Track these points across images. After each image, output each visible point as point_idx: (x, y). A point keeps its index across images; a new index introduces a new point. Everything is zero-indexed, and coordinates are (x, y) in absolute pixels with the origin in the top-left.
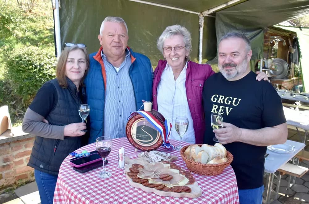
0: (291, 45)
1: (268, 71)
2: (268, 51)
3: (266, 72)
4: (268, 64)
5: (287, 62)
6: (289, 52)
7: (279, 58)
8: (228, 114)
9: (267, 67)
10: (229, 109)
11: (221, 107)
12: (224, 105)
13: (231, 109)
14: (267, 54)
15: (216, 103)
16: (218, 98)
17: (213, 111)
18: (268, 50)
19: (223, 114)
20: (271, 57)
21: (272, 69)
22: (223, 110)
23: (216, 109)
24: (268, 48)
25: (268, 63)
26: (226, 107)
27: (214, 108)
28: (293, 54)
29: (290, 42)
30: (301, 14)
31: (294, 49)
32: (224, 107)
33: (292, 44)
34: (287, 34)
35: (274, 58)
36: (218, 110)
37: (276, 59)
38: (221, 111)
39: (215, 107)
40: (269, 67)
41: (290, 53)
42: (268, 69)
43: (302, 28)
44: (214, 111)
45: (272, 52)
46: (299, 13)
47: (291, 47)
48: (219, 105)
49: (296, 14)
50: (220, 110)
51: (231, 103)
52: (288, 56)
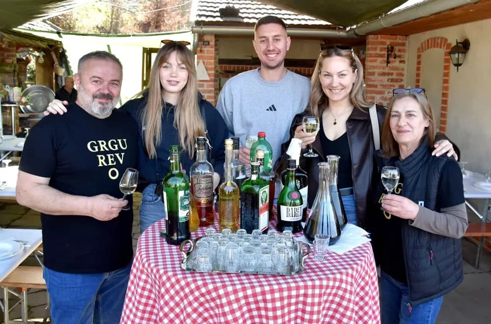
0: (56, 63)
1: (15, 107)
2: (14, 74)
3: (13, 108)
4: (13, 94)
5: (53, 90)
6: (55, 74)
7: (40, 84)
8: (121, 162)
9: (12, 100)
10: (121, 156)
11: (109, 156)
12: (111, 152)
13: (123, 154)
14: (12, 78)
15: (100, 153)
16: (98, 145)
17: (100, 165)
18: (14, 71)
19: (115, 164)
20: (27, 82)
21: (22, 103)
22: (113, 159)
23: (105, 161)
24: (13, 68)
25: (15, 93)
26: (116, 154)
27: (100, 161)
28: (61, 77)
29: (54, 57)
30: (53, 11)
31: (63, 68)
32: (113, 155)
33: (58, 61)
34: (44, 45)
35: (31, 84)
36: (107, 161)
37: (34, 86)
38: (112, 161)
39: (102, 158)
40: (15, 100)
41: (57, 76)
42: (15, 104)
43: (61, 34)
44: (102, 163)
45: (28, 75)
46: (49, 8)
47: (58, 66)
48: (105, 153)
49: (45, 11)
50: (110, 160)
51: (119, 146)
52: (54, 81)
